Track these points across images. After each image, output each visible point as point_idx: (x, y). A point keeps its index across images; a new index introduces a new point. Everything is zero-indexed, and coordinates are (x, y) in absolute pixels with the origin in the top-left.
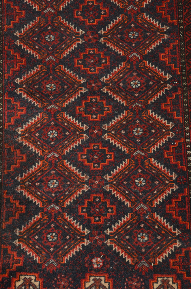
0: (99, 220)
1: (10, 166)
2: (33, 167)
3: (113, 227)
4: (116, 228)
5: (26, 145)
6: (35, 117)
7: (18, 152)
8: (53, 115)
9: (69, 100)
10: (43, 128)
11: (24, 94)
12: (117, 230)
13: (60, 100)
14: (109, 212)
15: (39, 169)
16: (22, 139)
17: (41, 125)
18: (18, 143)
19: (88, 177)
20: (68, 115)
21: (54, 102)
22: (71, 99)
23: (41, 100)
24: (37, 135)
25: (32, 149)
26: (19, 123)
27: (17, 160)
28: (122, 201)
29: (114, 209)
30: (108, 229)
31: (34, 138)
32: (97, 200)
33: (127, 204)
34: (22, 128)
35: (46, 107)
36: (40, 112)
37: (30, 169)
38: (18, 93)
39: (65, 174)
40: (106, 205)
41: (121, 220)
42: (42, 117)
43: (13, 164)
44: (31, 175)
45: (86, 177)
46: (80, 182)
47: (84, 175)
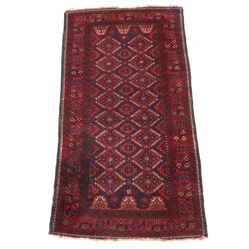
0: (130, 175)
1: (93, 152)
2: (102, 152)
3: (135, 177)
4: (137, 178)
5: (99, 143)
6: (103, 132)
7: (96, 146)
8: (110, 131)
9: (117, 125)
10: (106, 137)
11: (99, 123)
12: (137, 179)
13: (113, 125)
14: (134, 171)
15: (104, 154)
16: (97, 141)
17: (105, 135)
18: (96, 142)
19: (125, 157)
20: (117, 131)
21: (111, 126)
22: (118, 124)
23: (106, 125)
24: (104, 139)
25: (102, 145)
26: (96, 134)
27: (95, 149)
28: (139, 167)
29: (136, 170)
30: (134, 178)
31: (102, 141)
32: (129, 166)
33: (141, 168)
34: (98, 136)
35: (107, 128)
36: (105, 130)
37: (101, 153)
38: (96, 122)
39: (115, 155)
40: (133, 168)
41: (139, 174)
42: (106, 132)
43: (94, 151)
44: (101, 156)
45: (124, 157)
46: (122, 159)
47: (123, 156)
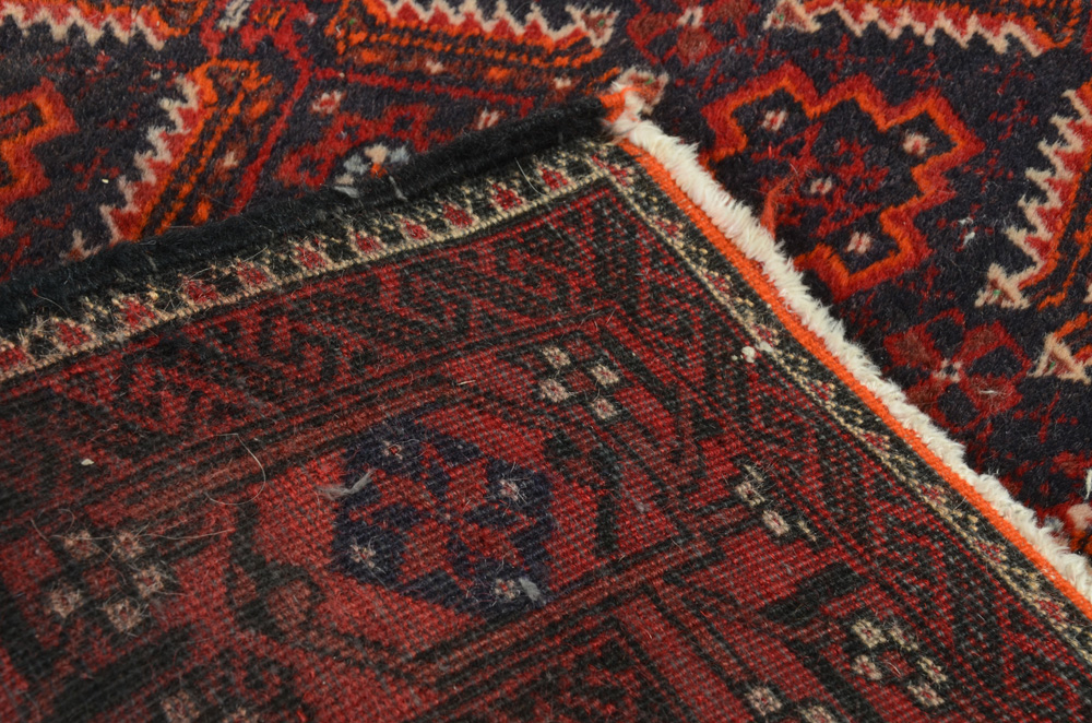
0: (883, 246)
2: (154, 134)
3: (1017, 236)
4: (1043, 233)
12: (1067, 245)
14: (915, 159)
15: (207, 134)
19: (611, 18)
25: (75, 31)
28: (963, 41)
29: (939, 117)
30: (995, 272)
32: (776, 120)
33: (1013, 42)
37: (141, 160)
39: (421, 75)
40: (867, 122)
41: (1043, 163)
44: (171, 194)
45: (590, 23)
46: (571, 73)
47: (566, 19)
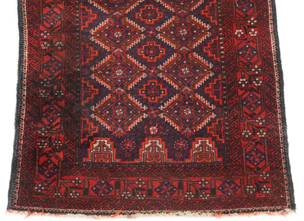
0: (155, 99)
1: (86, 59)
2: (104, 59)
3: (165, 104)
4: (167, 105)
5: (98, 43)
6: (104, 21)
7: (91, 49)
8: (118, 20)
9: (130, 8)
10: (110, 30)
11: (95, 4)
12: (168, 107)
13: (123, 8)
14: (162, 93)
15: (108, 62)
16: (94, 38)
17: (109, 28)
18: (91, 41)
19: (146, 67)
20: (129, 20)
21: (119, 9)
22: (131, 7)
23: (109, 8)
24: (106, 35)
25: (102, 46)
26: (92, 26)
27: (91, 54)
28: (172, 85)
29: (166, 91)
30: (161, 106)
31: (104, 38)
32: (153, 84)
33: (176, 87)
34: (94, 30)
35: (112, 13)
36: (108, 18)
37: (101, 61)
38: (91, 3)
39: (128, 65)
40: (160, 88)
41: (171, 99)
42: (109, 22)
43: (88, 58)
44: (102, 66)
45: (144, 67)
46: (140, 71)
47: (142, 66)
